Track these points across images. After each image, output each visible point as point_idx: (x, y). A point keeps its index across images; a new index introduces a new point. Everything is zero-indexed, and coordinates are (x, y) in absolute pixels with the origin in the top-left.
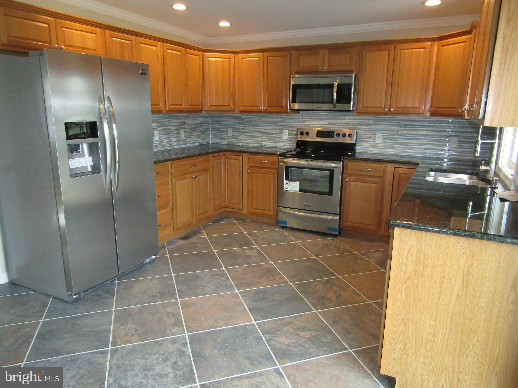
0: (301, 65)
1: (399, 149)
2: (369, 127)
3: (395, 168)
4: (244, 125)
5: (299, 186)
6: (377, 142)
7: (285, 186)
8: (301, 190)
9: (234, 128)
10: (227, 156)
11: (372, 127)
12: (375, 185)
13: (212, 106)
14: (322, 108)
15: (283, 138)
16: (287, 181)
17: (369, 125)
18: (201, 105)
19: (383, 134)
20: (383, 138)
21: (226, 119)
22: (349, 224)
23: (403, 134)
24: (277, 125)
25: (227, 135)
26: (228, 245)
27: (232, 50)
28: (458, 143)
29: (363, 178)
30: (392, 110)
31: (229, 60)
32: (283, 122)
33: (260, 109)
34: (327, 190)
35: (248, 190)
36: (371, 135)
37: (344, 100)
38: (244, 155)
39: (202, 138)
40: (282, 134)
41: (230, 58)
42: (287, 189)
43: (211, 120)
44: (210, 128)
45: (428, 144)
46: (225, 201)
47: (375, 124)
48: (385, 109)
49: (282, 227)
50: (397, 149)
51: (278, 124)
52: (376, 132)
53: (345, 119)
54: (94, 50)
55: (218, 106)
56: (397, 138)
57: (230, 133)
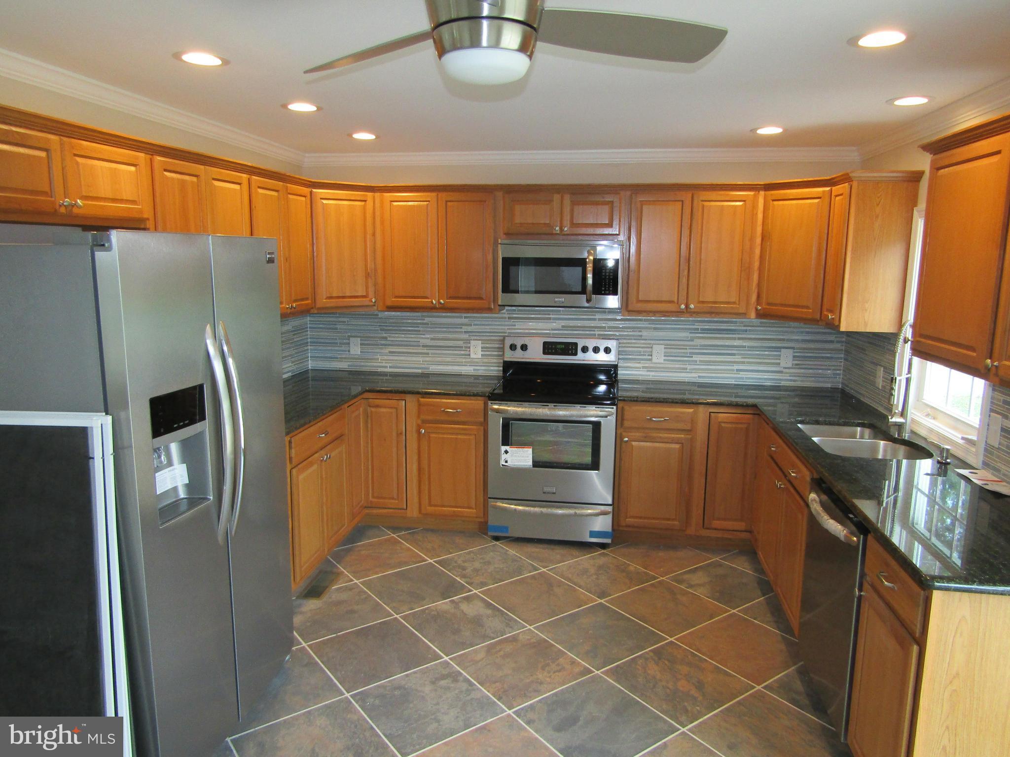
0: (518, 220)
1: (694, 372)
2: (640, 334)
3: (711, 414)
4: (386, 330)
5: (531, 456)
6: (655, 360)
7: (504, 457)
8: (536, 464)
9: (363, 337)
10: (370, 400)
11: (645, 333)
12: (677, 446)
13: (331, 298)
14: (563, 302)
15: (472, 356)
16: (507, 448)
17: (640, 329)
18: (310, 298)
19: (665, 345)
20: (665, 352)
21: (345, 320)
22: (630, 521)
23: (701, 346)
24: (459, 330)
25: (349, 351)
26: (418, 598)
27: (369, 185)
28: (793, 360)
29: (655, 435)
30: (692, 306)
31: (363, 203)
32: (471, 325)
33: (432, 303)
34: (588, 459)
35: (420, 469)
36: (642, 347)
37: (605, 287)
38: (409, 398)
39: (296, 361)
40: (469, 348)
41: (366, 201)
42: (506, 462)
43: (310, 321)
44: (307, 338)
45: (743, 363)
46: (367, 495)
47: (650, 328)
48: (679, 305)
49: (497, 538)
50: (692, 372)
51: (461, 328)
52: (652, 342)
53: (595, 319)
54: (133, 202)
55: (344, 297)
56: (690, 353)
57: (356, 349)
